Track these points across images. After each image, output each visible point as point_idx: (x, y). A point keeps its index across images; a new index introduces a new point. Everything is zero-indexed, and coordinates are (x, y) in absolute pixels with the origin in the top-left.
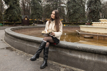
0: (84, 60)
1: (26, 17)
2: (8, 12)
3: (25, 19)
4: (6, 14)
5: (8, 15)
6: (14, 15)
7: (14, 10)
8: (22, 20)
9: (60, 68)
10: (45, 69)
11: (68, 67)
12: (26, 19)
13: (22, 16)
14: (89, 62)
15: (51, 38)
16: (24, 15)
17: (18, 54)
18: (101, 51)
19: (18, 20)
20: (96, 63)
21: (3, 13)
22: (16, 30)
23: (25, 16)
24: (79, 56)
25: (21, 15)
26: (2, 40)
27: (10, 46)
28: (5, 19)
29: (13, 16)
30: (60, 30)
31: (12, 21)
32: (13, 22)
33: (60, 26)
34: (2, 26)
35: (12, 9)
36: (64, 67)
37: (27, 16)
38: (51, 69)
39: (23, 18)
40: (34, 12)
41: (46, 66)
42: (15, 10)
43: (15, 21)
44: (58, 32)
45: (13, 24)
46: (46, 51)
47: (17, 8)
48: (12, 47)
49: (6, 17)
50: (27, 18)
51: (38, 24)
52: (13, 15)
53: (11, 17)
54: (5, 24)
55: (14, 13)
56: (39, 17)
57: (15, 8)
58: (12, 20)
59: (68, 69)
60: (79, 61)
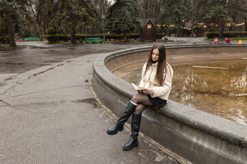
0: (200, 148)
1: (150, 22)
2: (113, 14)
3: (146, 26)
4: (109, 17)
5: (113, 21)
6: (125, 20)
7: (124, 8)
8: (141, 29)
9: (158, 154)
10: (130, 152)
11: (173, 154)
12: (149, 27)
13: (141, 20)
14: (209, 153)
15: (146, 98)
16: (146, 18)
17: (101, 116)
18: (229, 137)
19: (132, 29)
20: (219, 157)
21: (103, 17)
22: (119, 56)
23: (148, 20)
24: (194, 140)
25: (138, 20)
26: (87, 81)
27: (95, 96)
28: (106, 28)
29: (122, 22)
30: (166, 82)
31: (119, 32)
32: (122, 34)
33: (164, 74)
34: (101, 43)
35: (121, 6)
36: (165, 154)
37: (152, 20)
38: (140, 154)
39: (142, 25)
40: (168, 10)
41: (135, 146)
42: (127, 7)
43: (125, 32)
44: (161, 87)
45: (122, 38)
46: (135, 120)
47: (130, 4)
48: (98, 99)
49: (108, 24)
50: (152, 25)
51: (178, 36)
52: (121, 20)
53: (117, 23)
54: (107, 37)
55: (123, 15)
56: (179, 21)
57: (126, 5)
58: (120, 30)
59: (171, 159)
60: (192, 149)
